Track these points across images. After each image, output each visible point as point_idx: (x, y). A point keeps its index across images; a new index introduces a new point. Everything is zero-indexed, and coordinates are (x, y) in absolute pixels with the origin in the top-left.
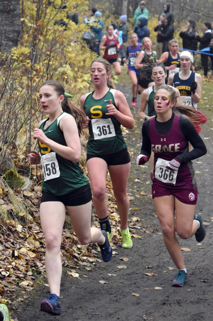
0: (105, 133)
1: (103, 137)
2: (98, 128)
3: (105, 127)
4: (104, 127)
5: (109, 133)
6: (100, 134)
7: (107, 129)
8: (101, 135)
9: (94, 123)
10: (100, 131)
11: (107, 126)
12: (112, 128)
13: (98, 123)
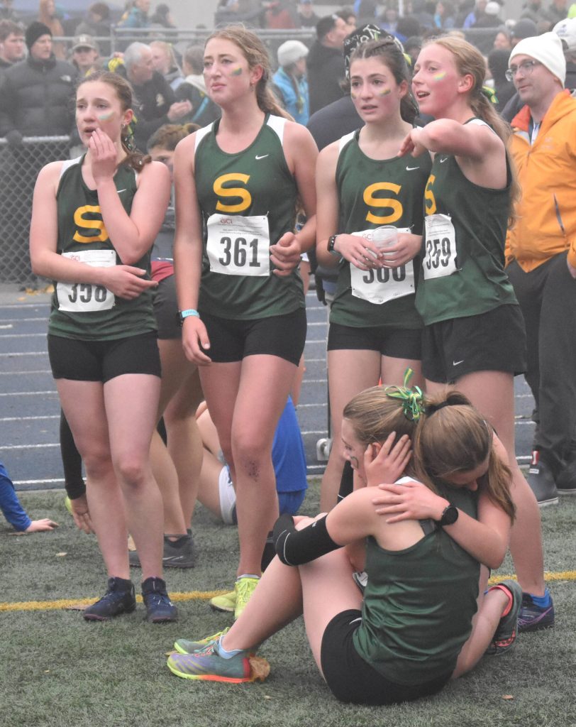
0: (240, 261)
1: (232, 269)
2: (222, 241)
3: (244, 242)
4: (240, 242)
5: (252, 264)
6: (225, 261)
7: (249, 250)
8: (228, 263)
9: (213, 225)
10: (227, 251)
11: (251, 241)
12: (263, 251)
13: (225, 227)
